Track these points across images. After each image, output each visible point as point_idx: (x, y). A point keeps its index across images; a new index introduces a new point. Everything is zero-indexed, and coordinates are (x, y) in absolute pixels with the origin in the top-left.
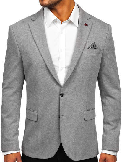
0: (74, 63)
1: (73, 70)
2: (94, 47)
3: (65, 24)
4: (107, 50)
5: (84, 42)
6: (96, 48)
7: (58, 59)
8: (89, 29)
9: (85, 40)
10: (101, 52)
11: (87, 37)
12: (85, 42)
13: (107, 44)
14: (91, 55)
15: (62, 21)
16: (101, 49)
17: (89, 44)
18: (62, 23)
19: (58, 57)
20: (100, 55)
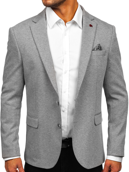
2: (99, 48)
3: (69, 25)
4: (112, 51)
6: (101, 50)
7: (62, 62)
8: (95, 30)
10: (106, 54)
11: (93, 38)
13: (112, 45)
14: (96, 57)
15: (66, 22)
16: (106, 51)
18: (66, 24)
19: (63, 59)
20: (106, 57)
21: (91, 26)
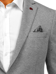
0: (19, 48)
1: (18, 55)
2: (40, 30)
4: (54, 33)
5: (29, 25)
6: (42, 32)
7: (2, 44)
8: (34, 13)
9: (31, 23)
10: (47, 36)
11: (32, 20)
12: (31, 26)
13: (54, 27)
14: (37, 39)
15: (5, 4)
16: (47, 33)
17: (35, 27)
19: (3, 41)
20: (47, 39)
21: (31, 9)
